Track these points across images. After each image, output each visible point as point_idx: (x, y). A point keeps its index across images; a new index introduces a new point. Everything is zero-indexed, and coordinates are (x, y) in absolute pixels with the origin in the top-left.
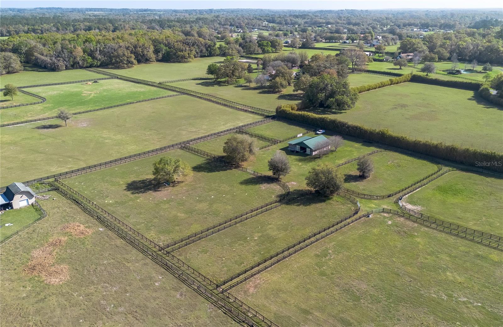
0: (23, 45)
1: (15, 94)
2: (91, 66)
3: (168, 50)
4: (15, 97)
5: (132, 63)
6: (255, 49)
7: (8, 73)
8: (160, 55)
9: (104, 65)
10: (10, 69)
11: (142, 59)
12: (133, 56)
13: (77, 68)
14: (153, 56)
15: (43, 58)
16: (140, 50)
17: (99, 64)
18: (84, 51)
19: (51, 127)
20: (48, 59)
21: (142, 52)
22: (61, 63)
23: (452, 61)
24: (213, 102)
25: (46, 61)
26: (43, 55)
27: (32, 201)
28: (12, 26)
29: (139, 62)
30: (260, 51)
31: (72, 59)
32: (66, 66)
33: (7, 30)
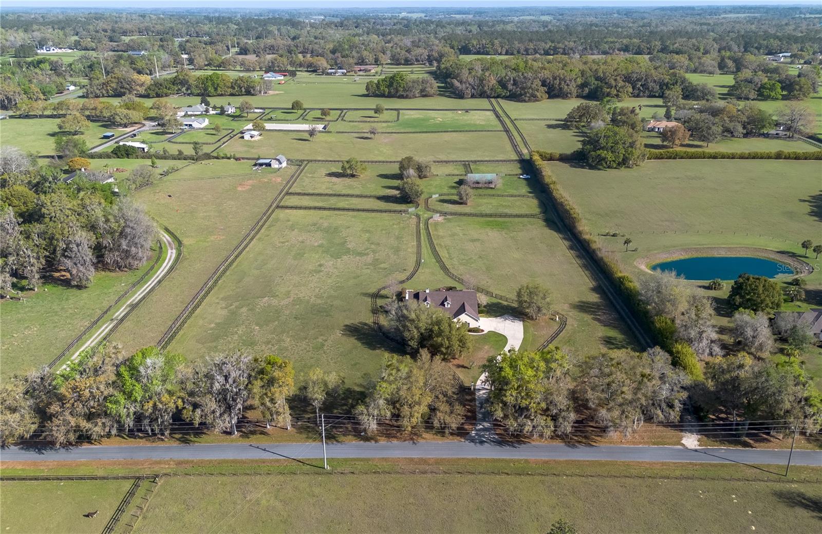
1: (382, 112)
2: (498, 97)
3: (600, 85)
4: (382, 116)
5: (537, 97)
9: (511, 97)
10: (426, 93)
11: (556, 93)
12: (544, 89)
17: (507, 94)
18: (498, 81)
19: (365, 138)
21: (560, 84)
22: (469, 91)
25: (458, 87)
29: (552, 96)
31: (480, 87)
32: (473, 94)
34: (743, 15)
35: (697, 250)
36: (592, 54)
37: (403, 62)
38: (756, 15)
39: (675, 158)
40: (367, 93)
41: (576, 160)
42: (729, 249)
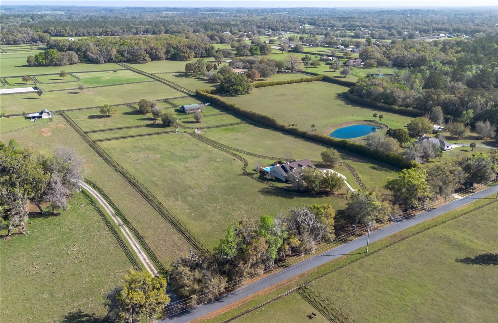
0: (84, 46)
1: (65, 76)
2: (120, 61)
3: (176, 52)
4: (65, 78)
5: (146, 60)
6: (245, 52)
7: (71, 64)
8: (170, 55)
9: (129, 61)
10: (72, 62)
11: (155, 57)
12: (148, 55)
13: (111, 62)
14: (164, 56)
15: (92, 55)
16: (154, 51)
17: (126, 60)
18: (118, 52)
19: (75, 93)
20: (94, 56)
21: (156, 52)
22: (102, 59)
23: (389, 67)
24: (172, 87)
25: (93, 57)
26: (92, 53)
27: (50, 116)
28: (91, 29)
29: (153, 59)
30: (249, 54)
31: (108, 56)
32: (105, 61)
33: (87, 31)
34: (175, 12)
35: (337, 126)
36: (128, 35)
37: (12, 42)
38: (182, 12)
39: (262, 87)
40: (28, 64)
41: (219, 92)
42: (347, 123)
